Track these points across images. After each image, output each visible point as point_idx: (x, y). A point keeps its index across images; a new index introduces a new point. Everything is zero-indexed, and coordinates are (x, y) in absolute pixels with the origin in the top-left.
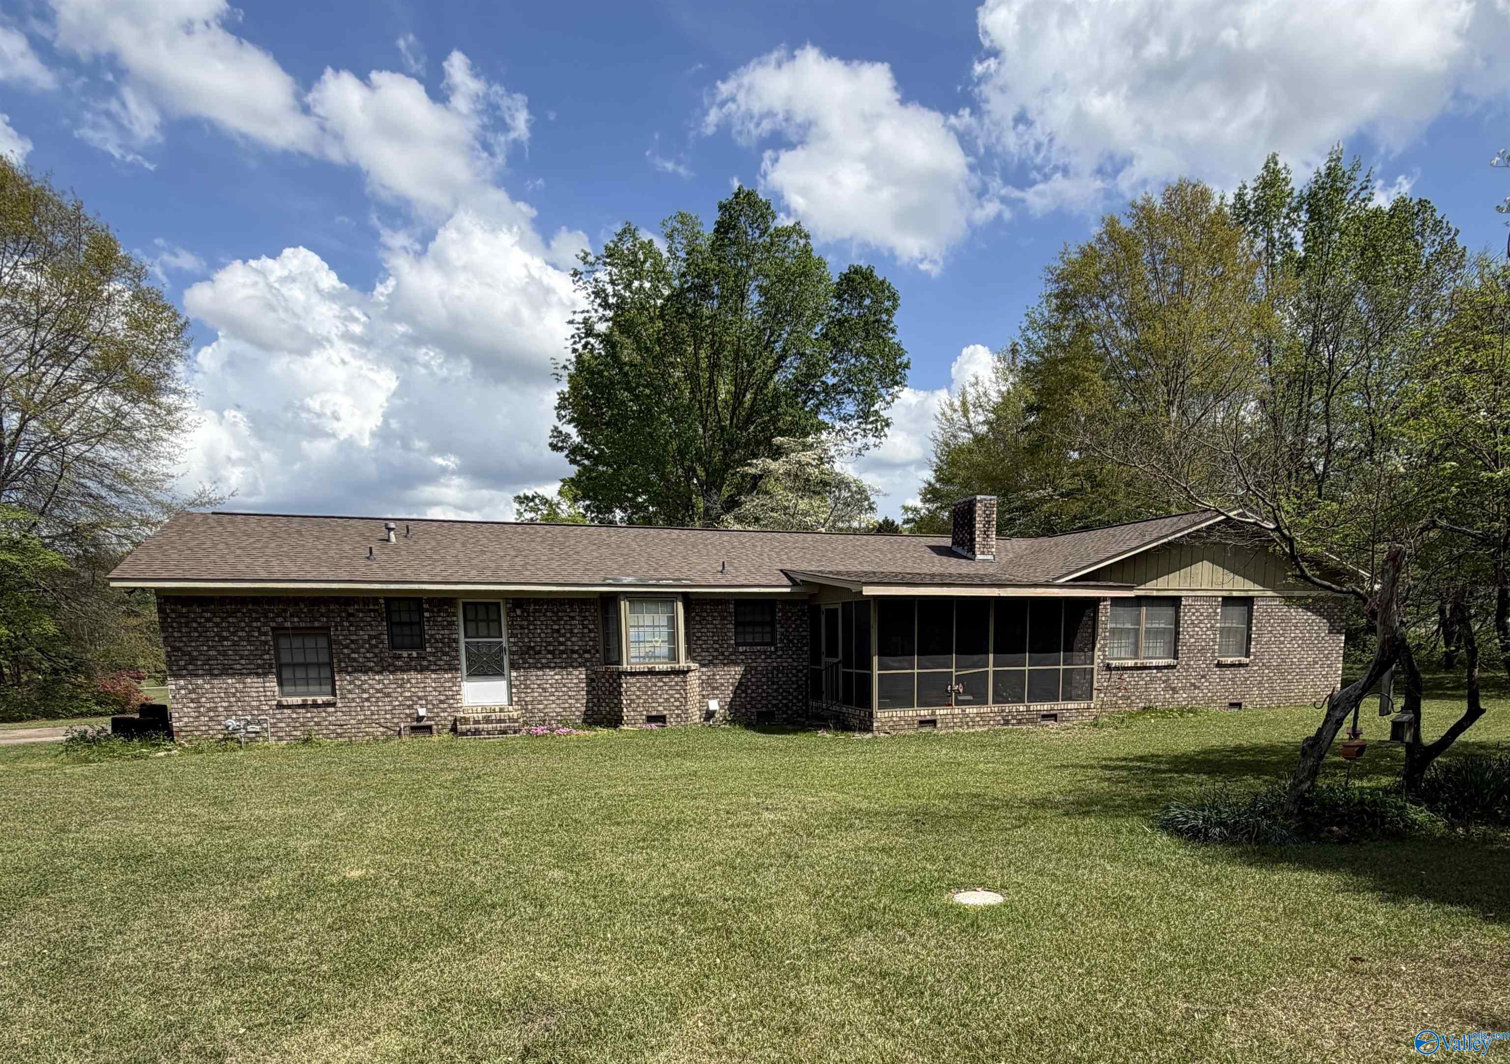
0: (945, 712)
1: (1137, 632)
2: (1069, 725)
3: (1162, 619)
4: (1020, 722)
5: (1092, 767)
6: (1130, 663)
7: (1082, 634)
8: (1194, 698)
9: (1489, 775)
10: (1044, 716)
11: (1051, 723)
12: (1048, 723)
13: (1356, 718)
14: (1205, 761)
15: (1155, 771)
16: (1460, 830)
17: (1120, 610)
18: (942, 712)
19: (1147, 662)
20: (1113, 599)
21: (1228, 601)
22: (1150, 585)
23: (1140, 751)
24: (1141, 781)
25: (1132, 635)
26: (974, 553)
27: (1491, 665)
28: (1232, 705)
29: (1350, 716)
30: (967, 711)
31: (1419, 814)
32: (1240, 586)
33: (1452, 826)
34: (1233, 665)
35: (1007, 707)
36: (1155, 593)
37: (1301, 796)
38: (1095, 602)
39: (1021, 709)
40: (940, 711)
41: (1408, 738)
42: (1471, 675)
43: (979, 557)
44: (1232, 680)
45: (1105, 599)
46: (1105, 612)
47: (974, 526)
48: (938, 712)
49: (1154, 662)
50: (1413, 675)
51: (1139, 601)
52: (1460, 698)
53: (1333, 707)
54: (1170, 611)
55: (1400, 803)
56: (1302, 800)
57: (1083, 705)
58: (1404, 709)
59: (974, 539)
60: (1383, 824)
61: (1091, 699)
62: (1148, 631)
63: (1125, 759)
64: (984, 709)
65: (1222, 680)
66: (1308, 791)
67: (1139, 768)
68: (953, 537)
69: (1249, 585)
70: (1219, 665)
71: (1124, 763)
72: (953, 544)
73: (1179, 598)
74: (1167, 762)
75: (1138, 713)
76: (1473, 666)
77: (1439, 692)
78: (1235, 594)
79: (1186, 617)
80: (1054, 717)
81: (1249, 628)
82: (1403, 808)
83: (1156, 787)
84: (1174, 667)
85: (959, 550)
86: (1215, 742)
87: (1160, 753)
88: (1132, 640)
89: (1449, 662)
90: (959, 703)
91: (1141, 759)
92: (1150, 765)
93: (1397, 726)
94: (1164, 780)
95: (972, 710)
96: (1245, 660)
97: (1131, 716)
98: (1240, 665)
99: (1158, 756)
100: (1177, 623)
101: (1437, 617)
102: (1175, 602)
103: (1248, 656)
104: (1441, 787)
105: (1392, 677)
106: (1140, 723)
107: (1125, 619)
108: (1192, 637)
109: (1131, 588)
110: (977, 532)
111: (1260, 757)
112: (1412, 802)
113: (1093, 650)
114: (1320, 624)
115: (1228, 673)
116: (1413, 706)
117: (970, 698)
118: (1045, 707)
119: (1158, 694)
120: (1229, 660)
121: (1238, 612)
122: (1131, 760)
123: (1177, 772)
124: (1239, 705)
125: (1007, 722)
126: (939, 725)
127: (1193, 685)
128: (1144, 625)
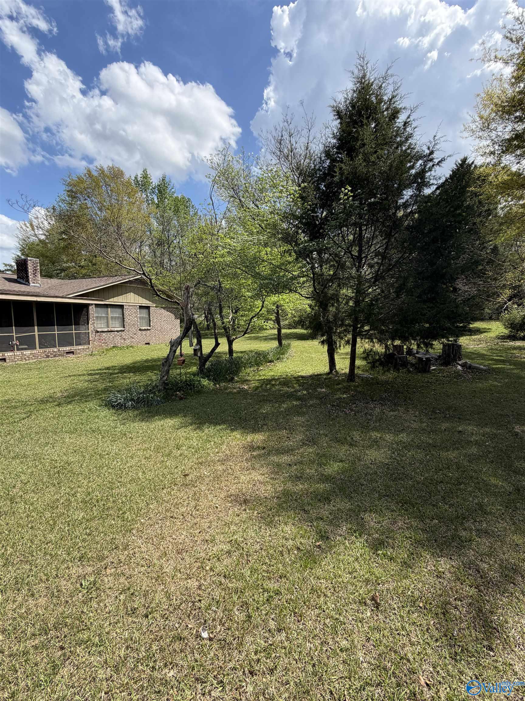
0: (11, 354)
1: (107, 317)
2: (80, 355)
3: (117, 313)
4: (55, 356)
5: (84, 375)
6: (106, 330)
7: (83, 318)
8: (132, 342)
9: (223, 365)
10: (67, 353)
11: (71, 355)
12: (69, 355)
13: (181, 349)
14: (134, 367)
15: (111, 374)
16: (218, 386)
17: (99, 309)
18: (9, 354)
19: (113, 329)
20: (96, 304)
21: (141, 307)
22: (111, 300)
23: (107, 365)
24: (104, 379)
25: (105, 319)
26: (29, 282)
27: (219, 328)
28: (146, 344)
29: (179, 348)
30: (25, 353)
31: (205, 382)
32: (145, 302)
33: (215, 385)
34: (145, 330)
35: (47, 350)
36: (113, 303)
37: (164, 383)
38: (87, 306)
39: (55, 350)
40: (8, 354)
41: (199, 355)
42: (215, 332)
43: (32, 284)
44: (145, 335)
45: (92, 304)
46: (92, 309)
47: (28, 271)
48: (6, 355)
49: (116, 329)
50: (198, 332)
51: (107, 306)
52: (212, 338)
53: (172, 346)
54: (120, 310)
55: (199, 379)
56: (165, 384)
57: (86, 347)
58: (197, 344)
59: (28, 277)
60: (194, 388)
61: (89, 344)
62: (112, 318)
63: (100, 369)
64: (34, 351)
65: (142, 335)
66: (166, 380)
67: (105, 373)
68: (18, 275)
69: (148, 302)
70: (140, 330)
71: (99, 371)
72: (18, 278)
73: (123, 306)
74: (118, 369)
75: (111, 349)
76: (215, 329)
77: (206, 337)
78: (143, 305)
79: (126, 313)
80: (73, 353)
81: (149, 317)
82: (200, 381)
83: (110, 382)
84: (124, 331)
85: (21, 281)
86: (138, 359)
87: (116, 365)
88: (105, 321)
89: (208, 328)
90: (18, 349)
91: (108, 368)
92: (111, 371)
93: (195, 350)
94: (115, 378)
95: (28, 352)
96: (149, 328)
97: (107, 350)
98: (148, 330)
99: (115, 366)
100: (123, 315)
101: (203, 315)
102: (121, 307)
103: (150, 326)
104: (211, 370)
105: (192, 333)
106: (111, 353)
107: (102, 312)
108: (129, 320)
109: (102, 301)
110: (30, 274)
111: (154, 363)
112: (202, 378)
113: (88, 324)
114: (172, 316)
115: (144, 332)
116: (199, 343)
117: (26, 347)
118: (68, 349)
119: (118, 341)
120: (144, 328)
121: (145, 311)
122: (103, 369)
123: (121, 373)
124: (149, 344)
125: (48, 357)
126: (7, 361)
127: (131, 337)
128: (110, 315)
